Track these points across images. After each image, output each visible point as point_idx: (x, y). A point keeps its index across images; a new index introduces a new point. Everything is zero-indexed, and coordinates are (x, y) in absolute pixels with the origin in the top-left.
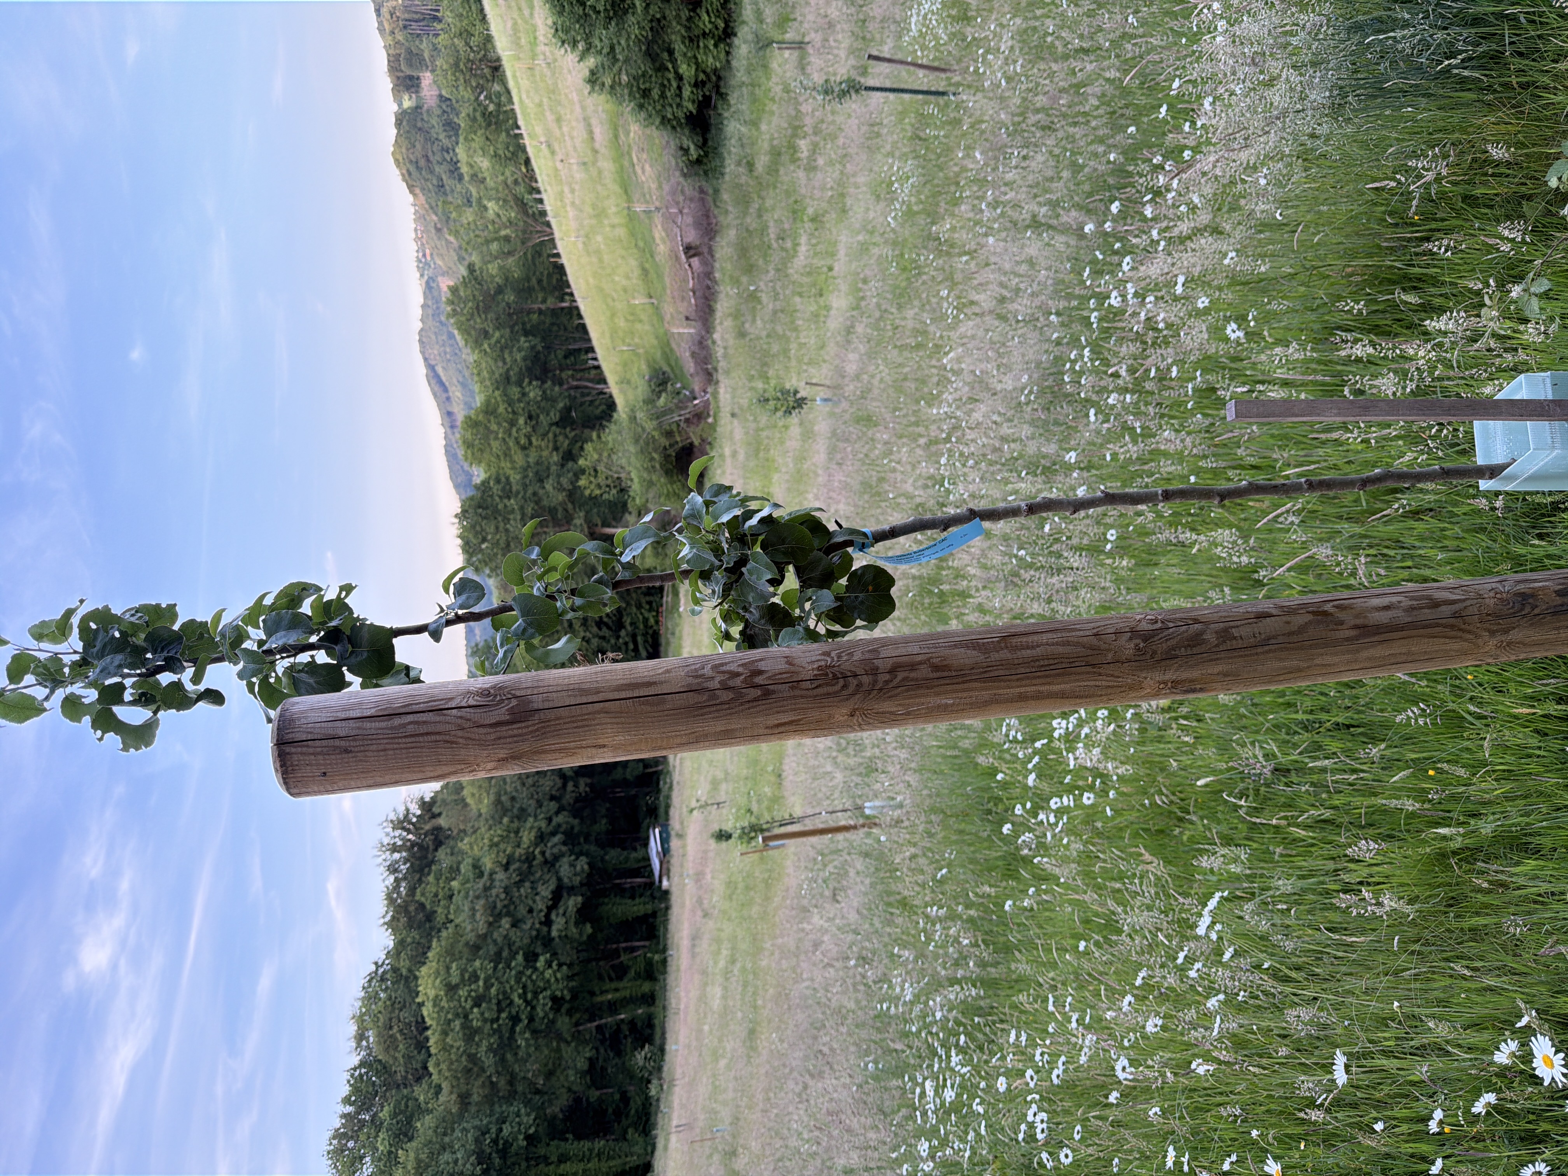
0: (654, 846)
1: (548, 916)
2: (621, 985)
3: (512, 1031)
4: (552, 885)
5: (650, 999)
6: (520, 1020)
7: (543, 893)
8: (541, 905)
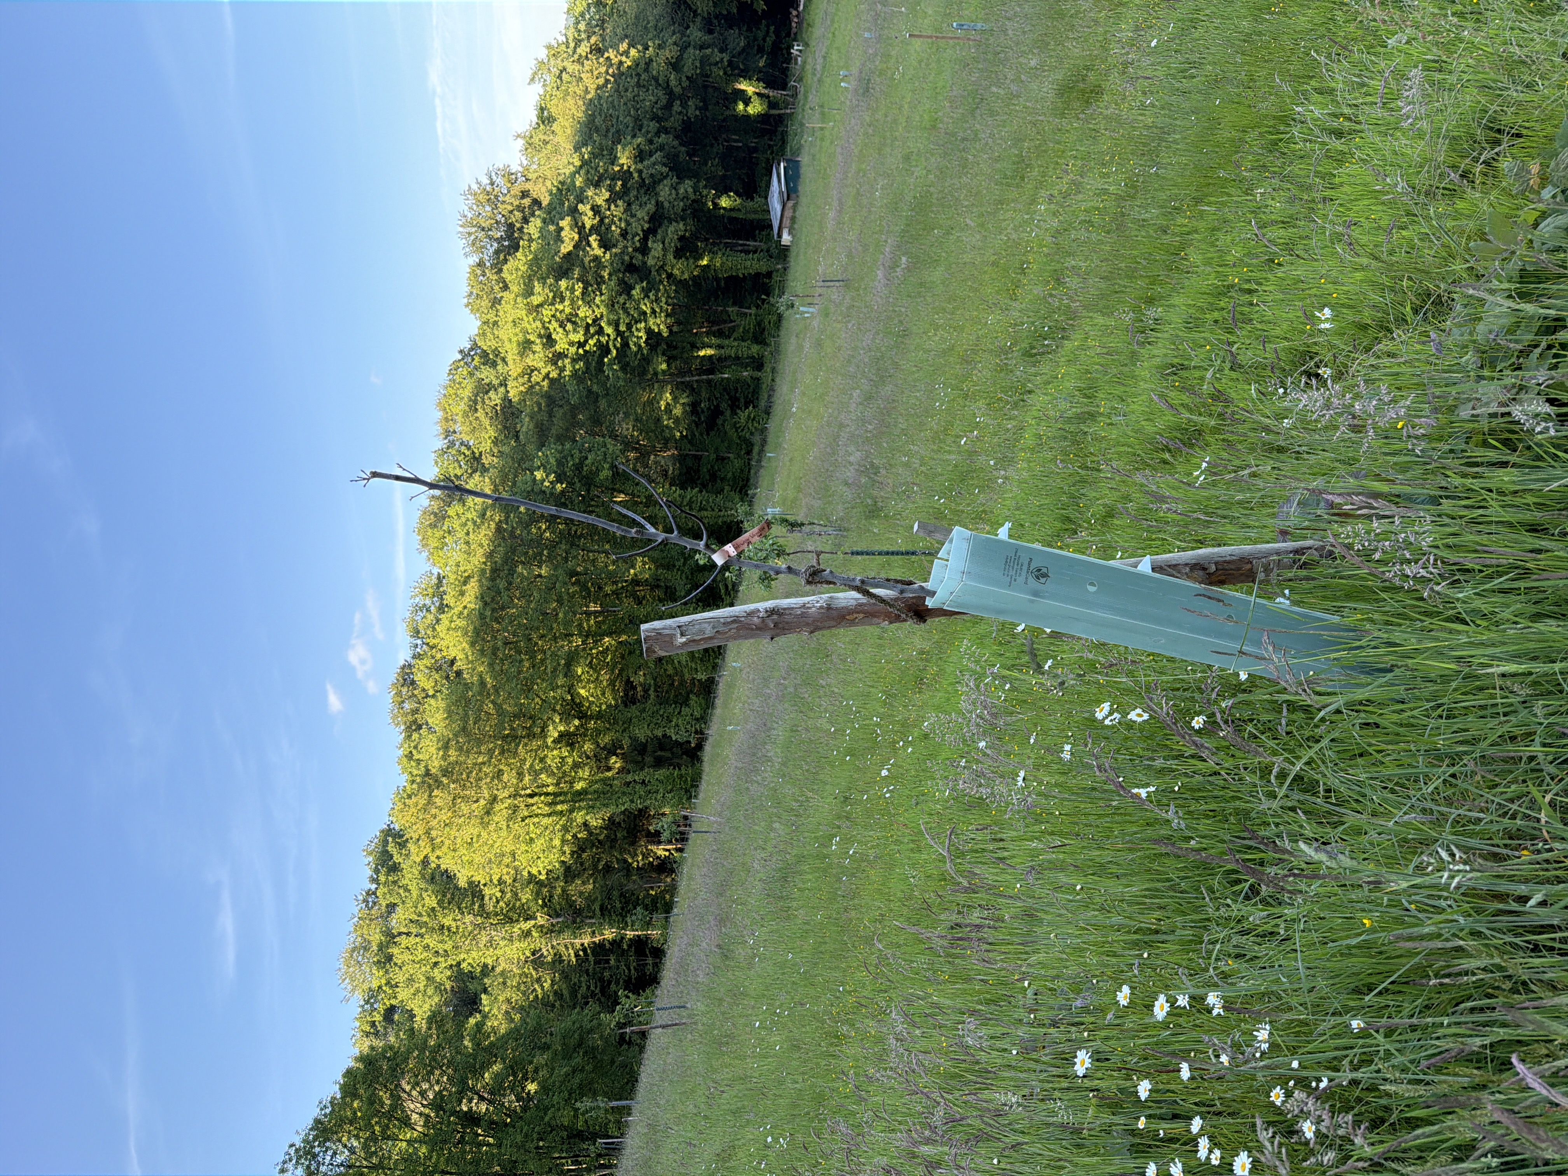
0: (777, 187)
1: (645, 239)
2: (727, 342)
3: (601, 363)
4: (651, 207)
5: (758, 364)
6: (608, 351)
7: (639, 214)
8: (638, 227)
